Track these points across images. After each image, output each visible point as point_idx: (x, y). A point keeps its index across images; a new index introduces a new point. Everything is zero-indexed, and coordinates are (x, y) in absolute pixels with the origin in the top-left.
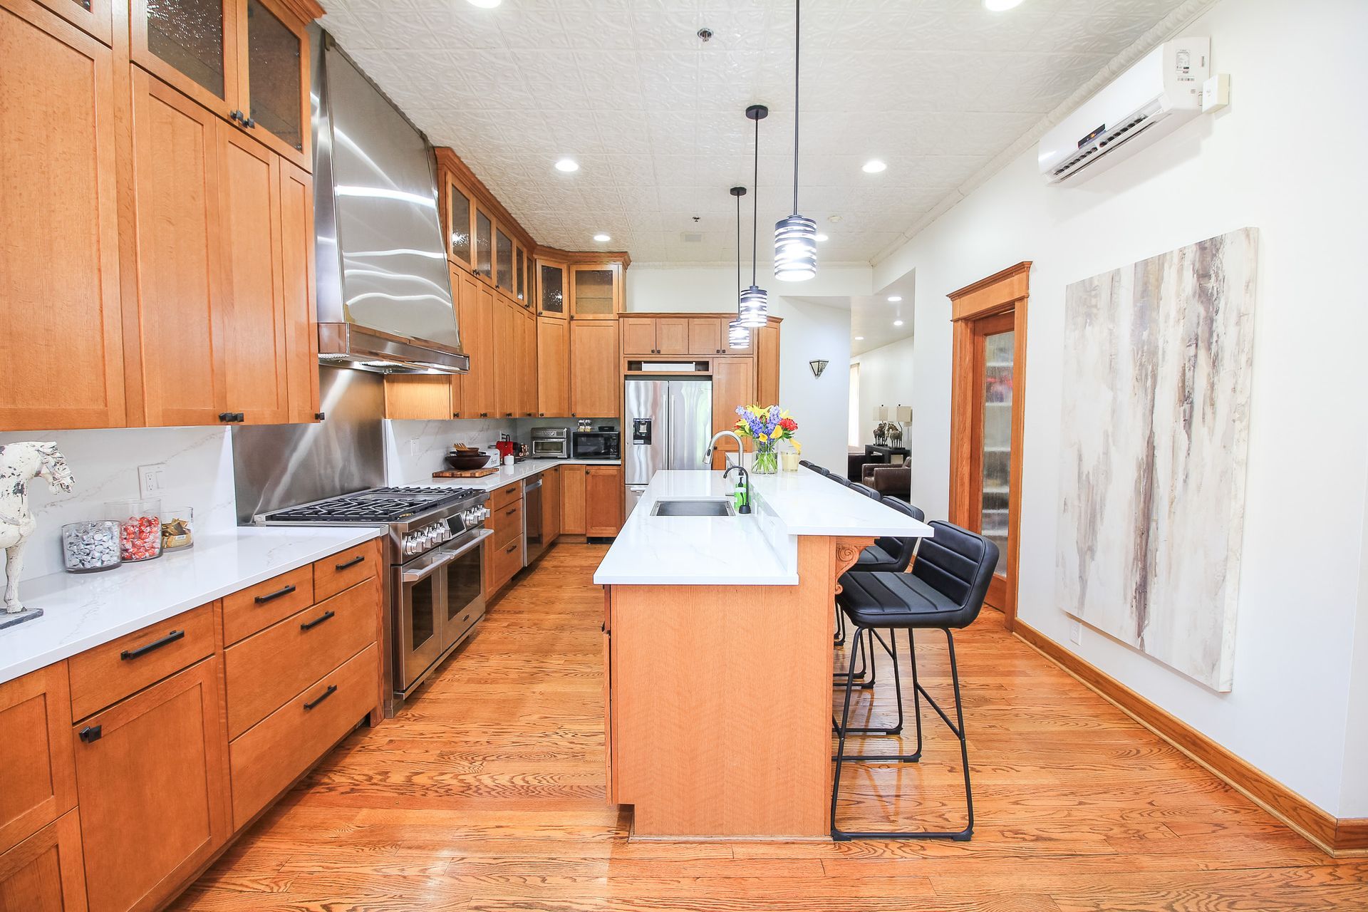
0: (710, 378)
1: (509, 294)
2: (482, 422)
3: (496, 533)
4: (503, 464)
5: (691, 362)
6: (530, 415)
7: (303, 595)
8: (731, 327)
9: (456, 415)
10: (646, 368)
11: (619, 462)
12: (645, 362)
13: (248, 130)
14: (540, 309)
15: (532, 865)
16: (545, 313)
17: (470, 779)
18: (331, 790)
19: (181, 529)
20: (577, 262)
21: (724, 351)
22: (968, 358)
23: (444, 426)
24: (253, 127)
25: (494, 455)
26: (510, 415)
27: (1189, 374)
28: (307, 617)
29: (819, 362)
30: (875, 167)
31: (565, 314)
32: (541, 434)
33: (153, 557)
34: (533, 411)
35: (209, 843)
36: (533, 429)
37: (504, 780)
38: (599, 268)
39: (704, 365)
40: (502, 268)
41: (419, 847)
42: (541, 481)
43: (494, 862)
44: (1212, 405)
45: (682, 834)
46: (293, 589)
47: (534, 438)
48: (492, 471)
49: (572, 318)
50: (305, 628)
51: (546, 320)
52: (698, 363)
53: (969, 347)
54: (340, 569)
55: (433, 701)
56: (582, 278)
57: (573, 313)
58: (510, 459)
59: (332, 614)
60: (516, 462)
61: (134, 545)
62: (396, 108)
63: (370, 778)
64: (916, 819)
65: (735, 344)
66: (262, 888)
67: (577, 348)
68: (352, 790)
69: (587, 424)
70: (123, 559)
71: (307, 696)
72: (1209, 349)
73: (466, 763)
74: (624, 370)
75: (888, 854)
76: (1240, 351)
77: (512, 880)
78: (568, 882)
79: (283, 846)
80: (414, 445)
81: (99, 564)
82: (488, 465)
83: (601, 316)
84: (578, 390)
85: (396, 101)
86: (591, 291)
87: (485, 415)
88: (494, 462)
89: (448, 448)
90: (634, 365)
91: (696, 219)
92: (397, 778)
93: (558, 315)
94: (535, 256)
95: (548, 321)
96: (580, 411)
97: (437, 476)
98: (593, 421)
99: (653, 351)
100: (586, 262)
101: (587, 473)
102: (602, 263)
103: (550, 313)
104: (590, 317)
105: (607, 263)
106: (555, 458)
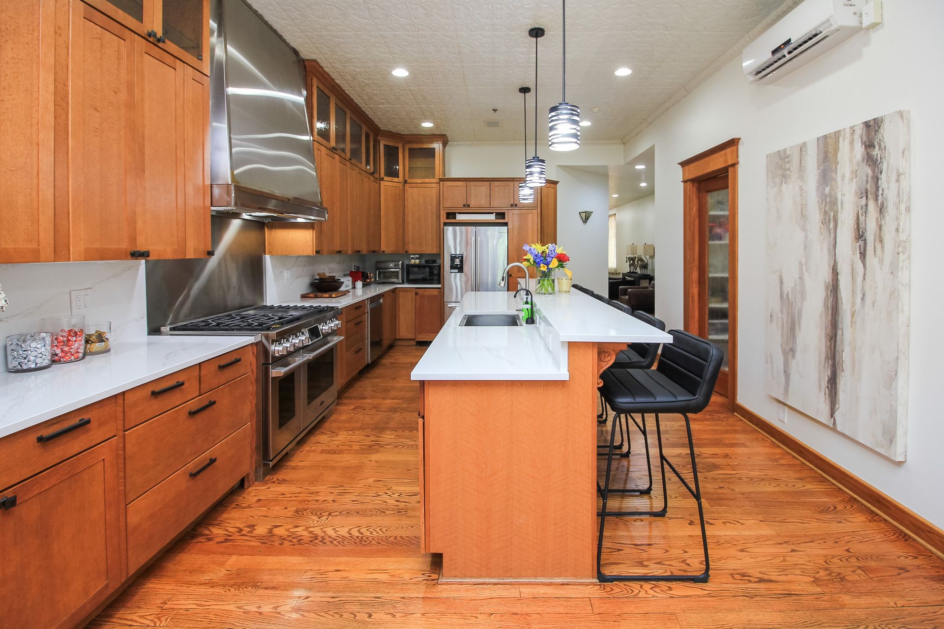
0: (506, 224)
1: (359, 165)
2: (338, 257)
3: (347, 338)
4: (354, 288)
5: (492, 213)
6: (374, 252)
7: (191, 389)
8: (520, 187)
9: (317, 252)
10: (460, 217)
11: (439, 286)
12: (459, 213)
13: (161, 45)
14: (382, 175)
15: (361, 603)
16: (386, 178)
17: (317, 531)
18: (209, 540)
19: (101, 338)
20: (410, 142)
21: (516, 205)
22: (695, 209)
23: (310, 260)
24: (164, 42)
25: (347, 282)
26: (359, 252)
27: (862, 219)
28: (193, 405)
29: (586, 212)
30: (623, 72)
31: (401, 179)
32: (383, 265)
33: (77, 360)
34: (376, 249)
35: (107, 586)
36: (377, 262)
37: (343, 532)
38: (426, 146)
39: (501, 215)
40: (354, 146)
41: (273, 588)
42: (382, 301)
43: (332, 600)
44: (881, 241)
45: (480, 576)
46: (183, 384)
47: (377, 269)
48: (345, 293)
49: (405, 182)
50: (192, 414)
51: (387, 183)
52: (497, 214)
53: (695, 201)
54: (222, 368)
55: (295, 468)
56: (413, 153)
57: (407, 178)
58: (359, 284)
59: (214, 403)
60: (364, 286)
61: (62, 351)
62: (275, 32)
63: (240, 530)
64: (664, 564)
65: (524, 199)
66: (148, 622)
67: (409, 203)
68: (226, 540)
69: (417, 258)
70: (54, 362)
71: (191, 466)
72: (876, 199)
73: (315, 518)
74: (443, 219)
75: (642, 594)
76: (901, 201)
77: (345, 615)
78: (389, 617)
79: (167, 587)
80: (287, 274)
81: (33, 366)
82: (343, 289)
83: (427, 180)
84: (410, 234)
85: (276, 26)
86: (420, 163)
87: (340, 252)
88: (347, 286)
89: (313, 276)
90: (451, 215)
91: (495, 110)
92: (261, 530)
93: (396, 179)
94: (379, 138)
95: (388, 185)
96: (411, 248)
97: (304, 297)
98: (421, 256)
99: (464, 205)
100: (416, 142)
101: (416, 294)
102: (428, 142)
103: (389, 179)
104: (419, 181)
105: (432, 142)
106: (393, 283)
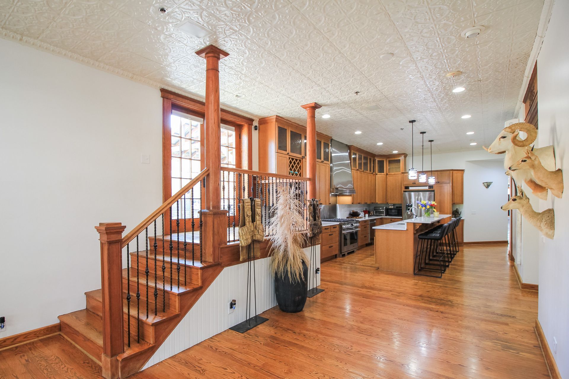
0: (434, 191)
1: (367, 172)
2: (359, 205)
3: (361, 229)
4: (365, 216)
5: (427, 186)
6: (373, 203)
7: (329, 230)
9: (352, 203)
10: (411, 188)
11: (401, 217)
12: (411, 187)
14: (377, 172)
16: (378, 174)
20: (389, 158)
21: (439, 182)
23: (349, 206)
24: (324, 162)
25: (362, 214)
26: (366, 203)
29: (487, 182)
31: (385, 173)
32: (377, 208)
34: (374, 202)
36: (375, 207)
38: (396, 159)
39: (431, 187)
40: (365, 161)
42: (375, 221)
47: (375, 210)
48: (361, 218)
49: (387, 174)
52: (429, 186)
54: (334, 228)
56: (390, 162)
57: (388, 173)
58: (367, 215)
59: (333, 234)
60: (369, 216)
67: (389, 183)
69: (392, 206)
74: (403, 189)
80: (343, 210)
82: (360, 216)
83: (396, 173)
84: (389, 195)
86: (394, 166)
87: (359, 203)
88: (362, 215)
89: (350, 211)
90: (407, 188)
93: (383, 174)
94: (375, 158)
95: (380, 176)
96: (389, 202)
97: (347, 218)
98: (394, 205)
99: (413, 183)
100: (392, 158)
101: (391, 220)
102: (397, 157)
103: (380, 174)
104: (393, 174)
105: (399, 157)
106: (382, 216)
